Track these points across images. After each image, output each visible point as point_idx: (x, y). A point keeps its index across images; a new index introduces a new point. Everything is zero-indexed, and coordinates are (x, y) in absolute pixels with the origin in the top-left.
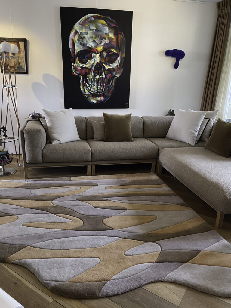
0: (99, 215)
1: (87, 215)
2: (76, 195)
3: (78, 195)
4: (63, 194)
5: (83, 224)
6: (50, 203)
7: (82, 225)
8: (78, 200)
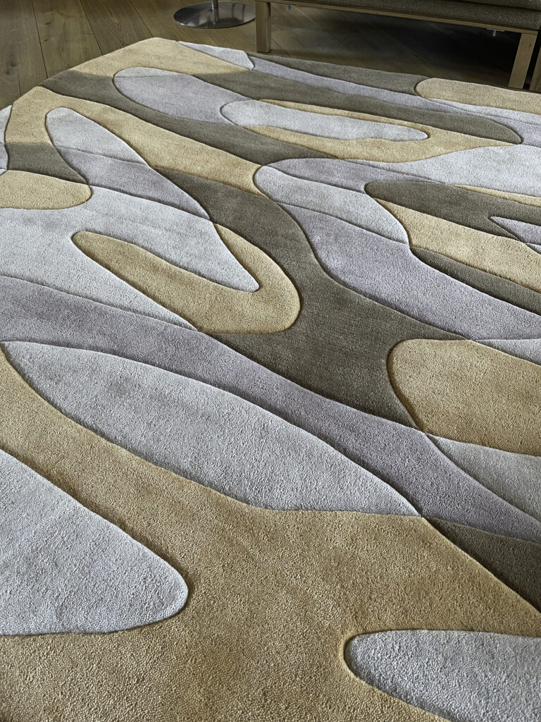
0: (402, 307)
1: (344, 284)
2: (382, 164)
3: (389, 170)
4: (329, 146)
5: (288, 324)
6: (244, 174)
7: (280, 327)
8: (368, 193)
